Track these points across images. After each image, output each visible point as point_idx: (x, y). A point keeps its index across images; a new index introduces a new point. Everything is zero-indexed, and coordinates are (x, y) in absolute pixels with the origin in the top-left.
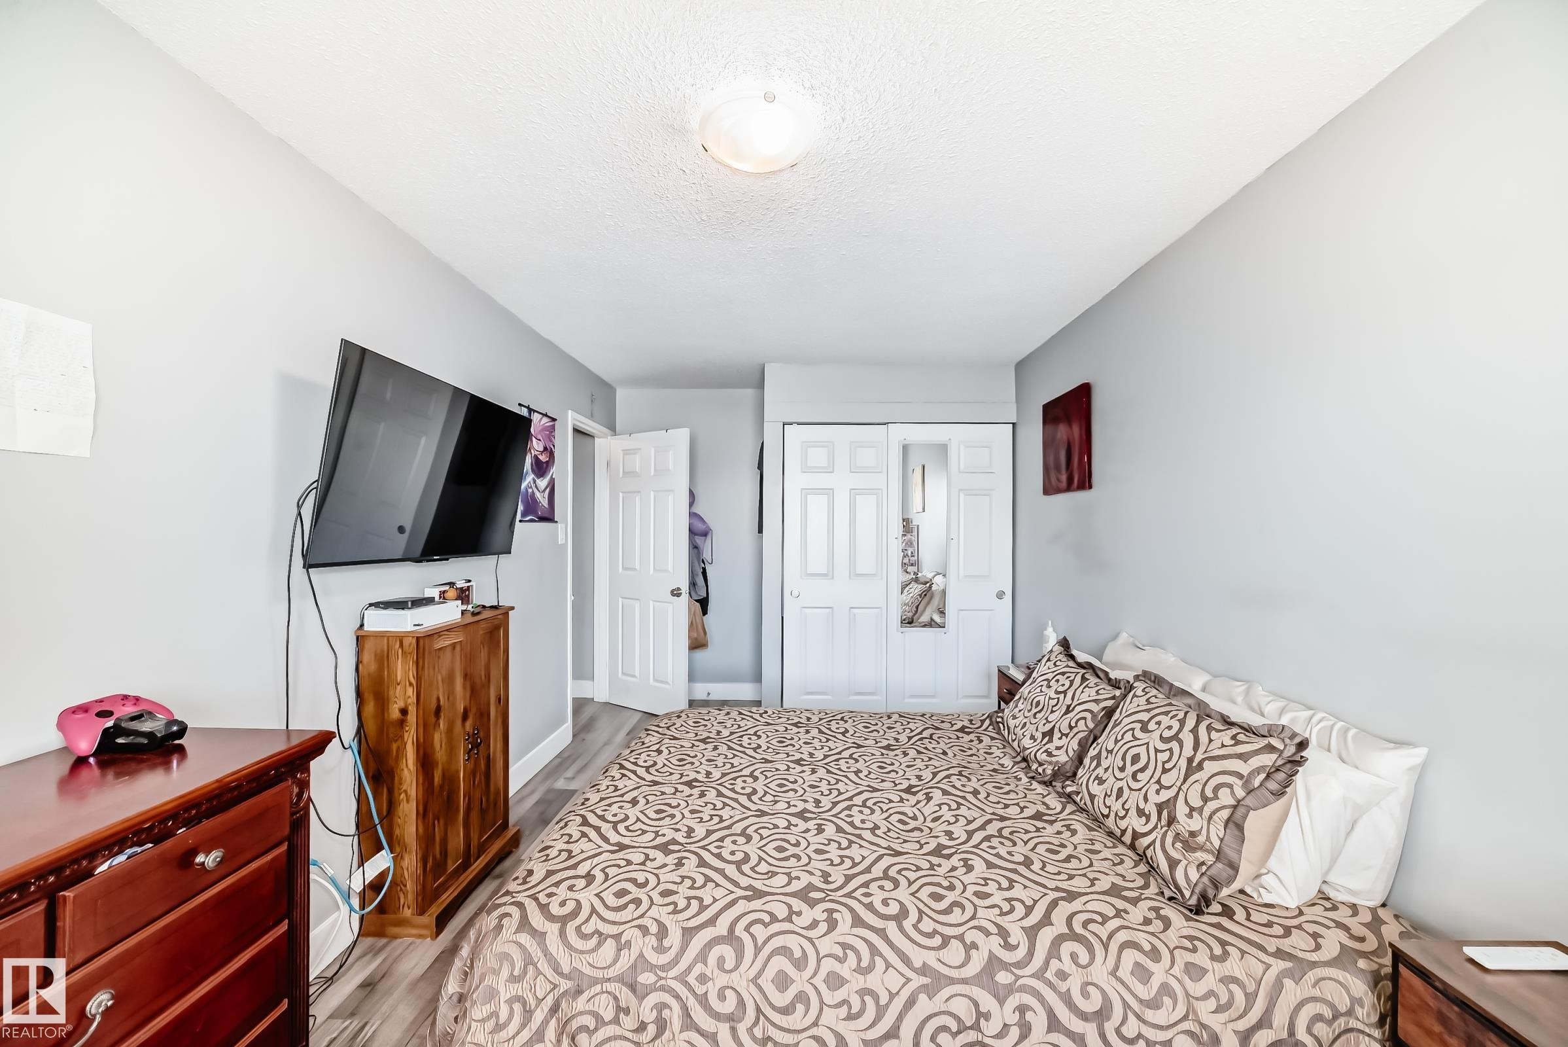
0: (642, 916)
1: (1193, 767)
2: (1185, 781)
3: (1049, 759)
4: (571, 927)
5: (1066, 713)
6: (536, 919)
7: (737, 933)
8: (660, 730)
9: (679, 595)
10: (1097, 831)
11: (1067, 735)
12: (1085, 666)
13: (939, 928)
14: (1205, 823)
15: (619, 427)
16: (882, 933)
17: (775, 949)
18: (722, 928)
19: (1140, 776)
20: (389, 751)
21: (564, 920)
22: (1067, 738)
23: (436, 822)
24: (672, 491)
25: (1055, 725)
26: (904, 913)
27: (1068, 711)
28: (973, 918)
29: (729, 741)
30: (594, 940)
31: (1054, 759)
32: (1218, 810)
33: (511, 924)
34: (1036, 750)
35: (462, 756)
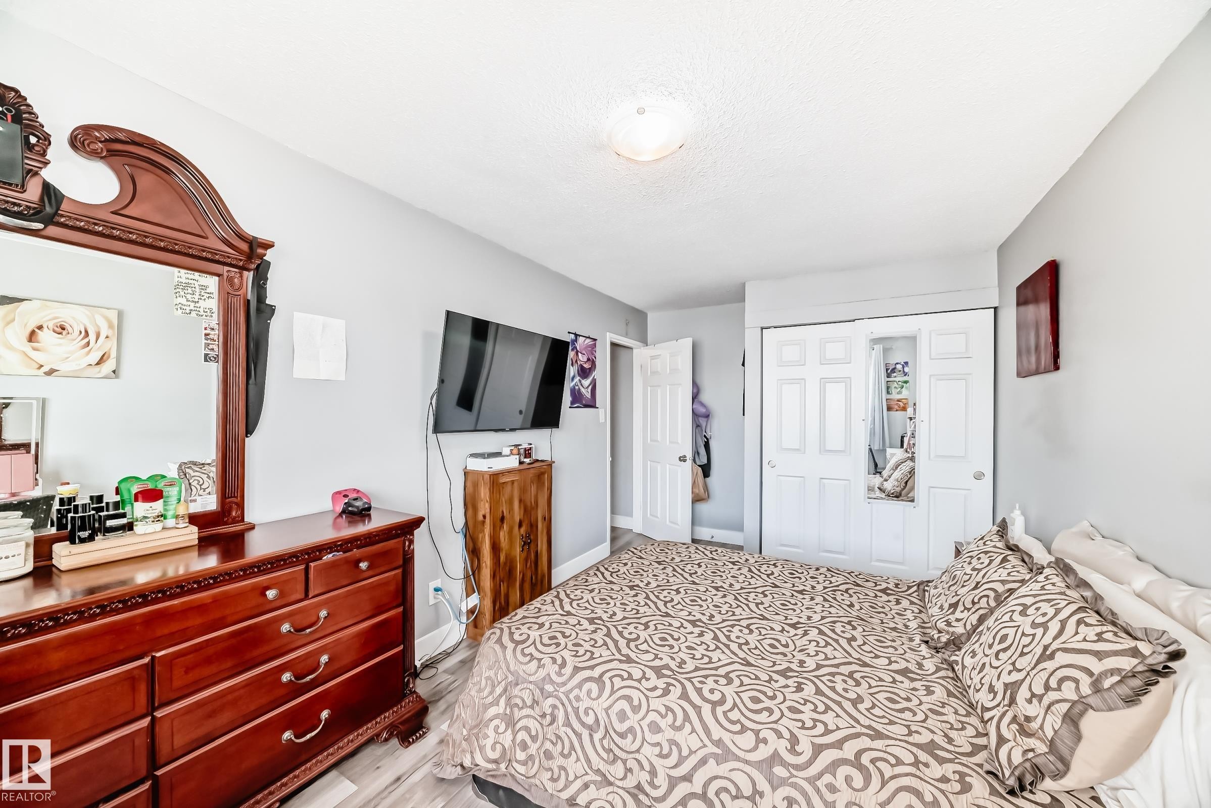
0: (556, 653)
1: (1047, 655)
2: (1036, 665)
3: (946, 628)
4: (520, 647)
5: (973, 589)
6: (506, 639)
7: (604, 678)
8: (635, 551)
9: (685, 461)
10: (958, 698)
11: (969, 610)
12: (1013, 548)
13: (743, 719)
14: (1042, 712)
15: (649, 340)
16: (698, 709)
17: (623, 695)
18: (596, 673)
19: (1001, 655)
20: (478, 538)
21: (518, 643)
22: (968, 612)
23: (502, 583)
24: (680, 384)
25: (960, 599)
26: (722, 701)
27: (976, 588)
28: (776, 722)
29: (676, 565)
30: (528, 658)
31: (951, 629)
32: (1058, 701)
33: (494, 638)
34: (937, 619)
35: (518, 549)
